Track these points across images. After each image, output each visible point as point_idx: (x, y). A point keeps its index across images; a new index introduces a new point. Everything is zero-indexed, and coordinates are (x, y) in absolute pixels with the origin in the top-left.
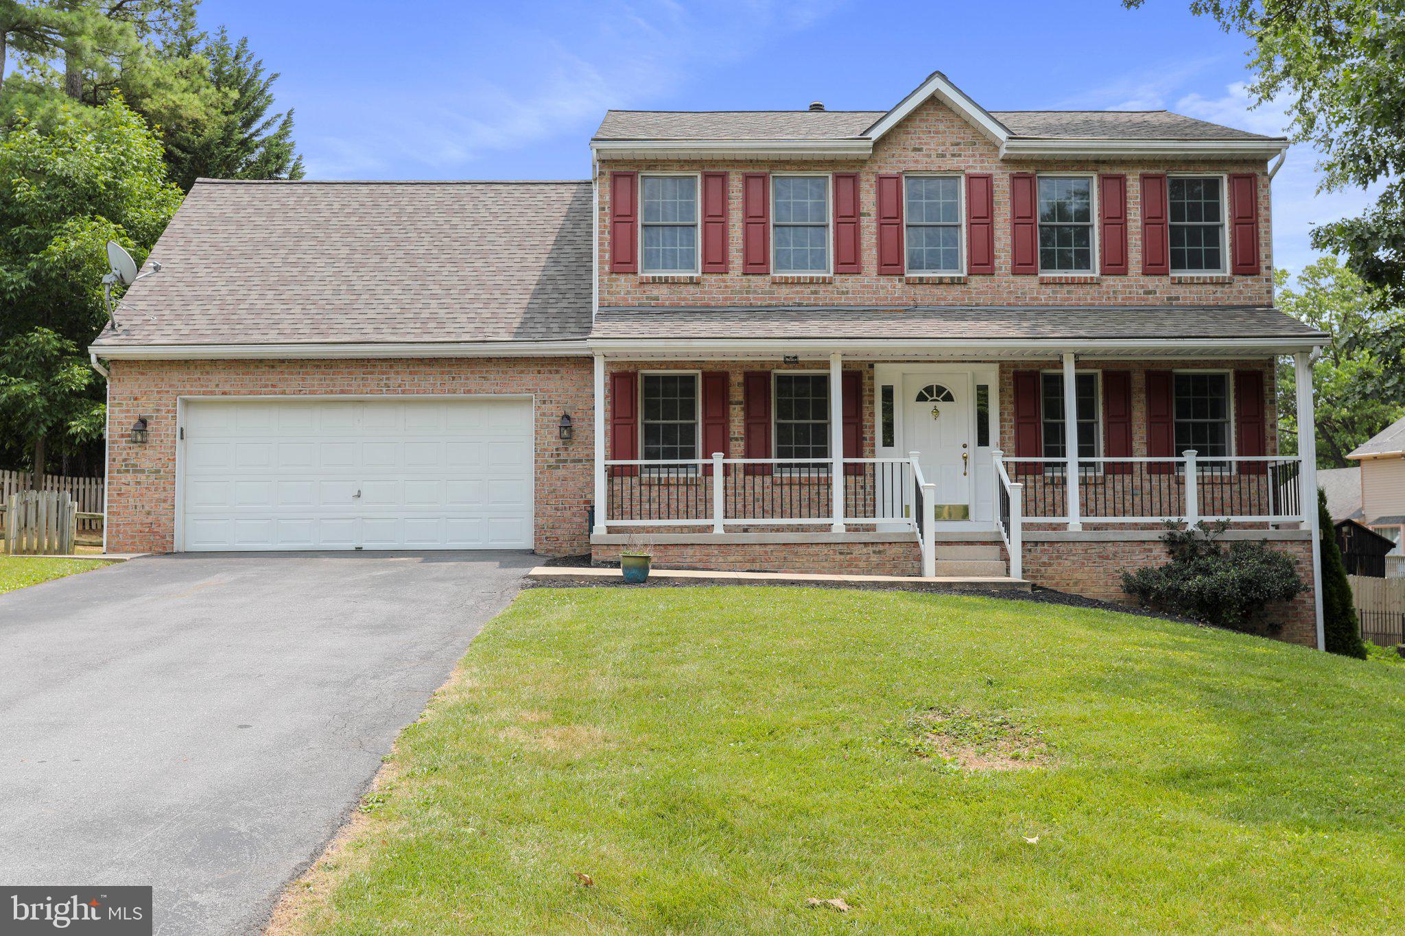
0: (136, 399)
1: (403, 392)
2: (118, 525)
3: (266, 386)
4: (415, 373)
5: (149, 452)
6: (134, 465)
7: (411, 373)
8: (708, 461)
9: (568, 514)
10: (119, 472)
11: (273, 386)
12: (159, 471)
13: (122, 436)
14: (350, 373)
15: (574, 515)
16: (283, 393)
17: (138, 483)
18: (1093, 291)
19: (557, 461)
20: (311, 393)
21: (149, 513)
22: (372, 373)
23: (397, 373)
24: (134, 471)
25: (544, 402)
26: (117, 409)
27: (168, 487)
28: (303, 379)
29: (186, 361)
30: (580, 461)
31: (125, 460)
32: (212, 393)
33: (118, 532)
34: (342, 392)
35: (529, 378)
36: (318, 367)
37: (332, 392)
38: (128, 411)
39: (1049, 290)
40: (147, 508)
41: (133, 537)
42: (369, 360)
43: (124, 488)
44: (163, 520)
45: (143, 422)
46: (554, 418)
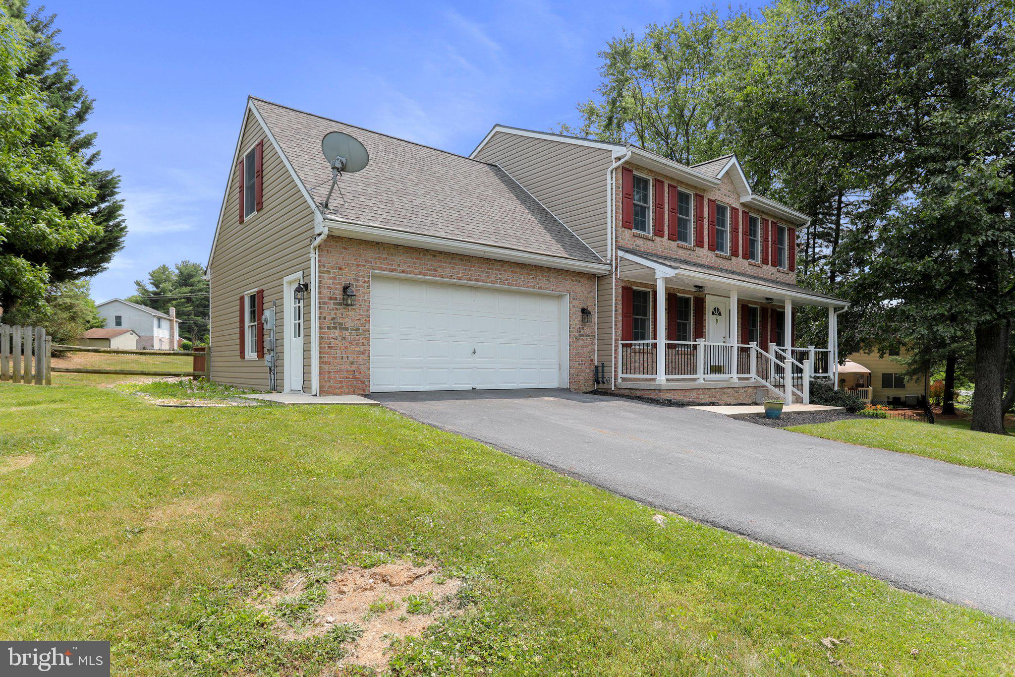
0: (340, 269)
1: (509, 284)
2: (329, 372)
3: (430, 270)
4: (515, 272)
5: (351, 313)
6: (340, 324)
7: (512, 272)
8: (695, 343)
9: (584, 367)
10: (329, 328)
11: (435, 270)
12: (358, 329)
13: (331, 298)
14: (480, 267)
15: (586, 367)
16: (441, 276)
17: (344, 338)
18: (758, 270)
19: (580, 335)
20: (459, 278)
21: (352, 363)
22: (492, 269)
23: (505, 271)
24: (341, 329)
25: (574, 299)
26: (326, 276)
27: (366, 342)
28: (453, 268)
29: (377, 243)
30: (589, 336)
31: (333, 319)
32: (395, 270)
33: (330, 378)
34: (476, 280)
35: (567, 284)
36: (462, 260)
37: (470, 280)
38: (335, 278)
39: (750, 267)
40: (351, 359)
41: (341, 382)
42: (491, 260)
43: (333, 342)
44: (363, 368)
45: (345, 289)
46: (577, 309)
